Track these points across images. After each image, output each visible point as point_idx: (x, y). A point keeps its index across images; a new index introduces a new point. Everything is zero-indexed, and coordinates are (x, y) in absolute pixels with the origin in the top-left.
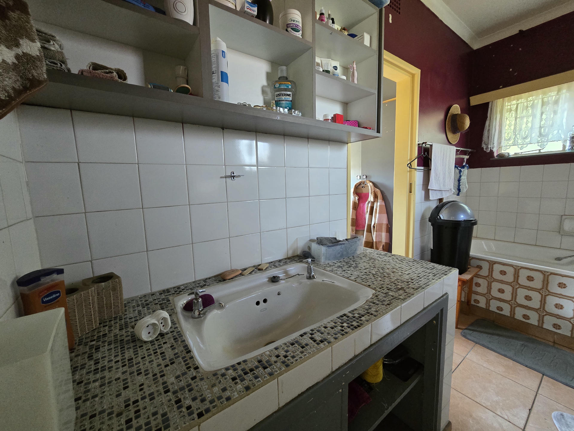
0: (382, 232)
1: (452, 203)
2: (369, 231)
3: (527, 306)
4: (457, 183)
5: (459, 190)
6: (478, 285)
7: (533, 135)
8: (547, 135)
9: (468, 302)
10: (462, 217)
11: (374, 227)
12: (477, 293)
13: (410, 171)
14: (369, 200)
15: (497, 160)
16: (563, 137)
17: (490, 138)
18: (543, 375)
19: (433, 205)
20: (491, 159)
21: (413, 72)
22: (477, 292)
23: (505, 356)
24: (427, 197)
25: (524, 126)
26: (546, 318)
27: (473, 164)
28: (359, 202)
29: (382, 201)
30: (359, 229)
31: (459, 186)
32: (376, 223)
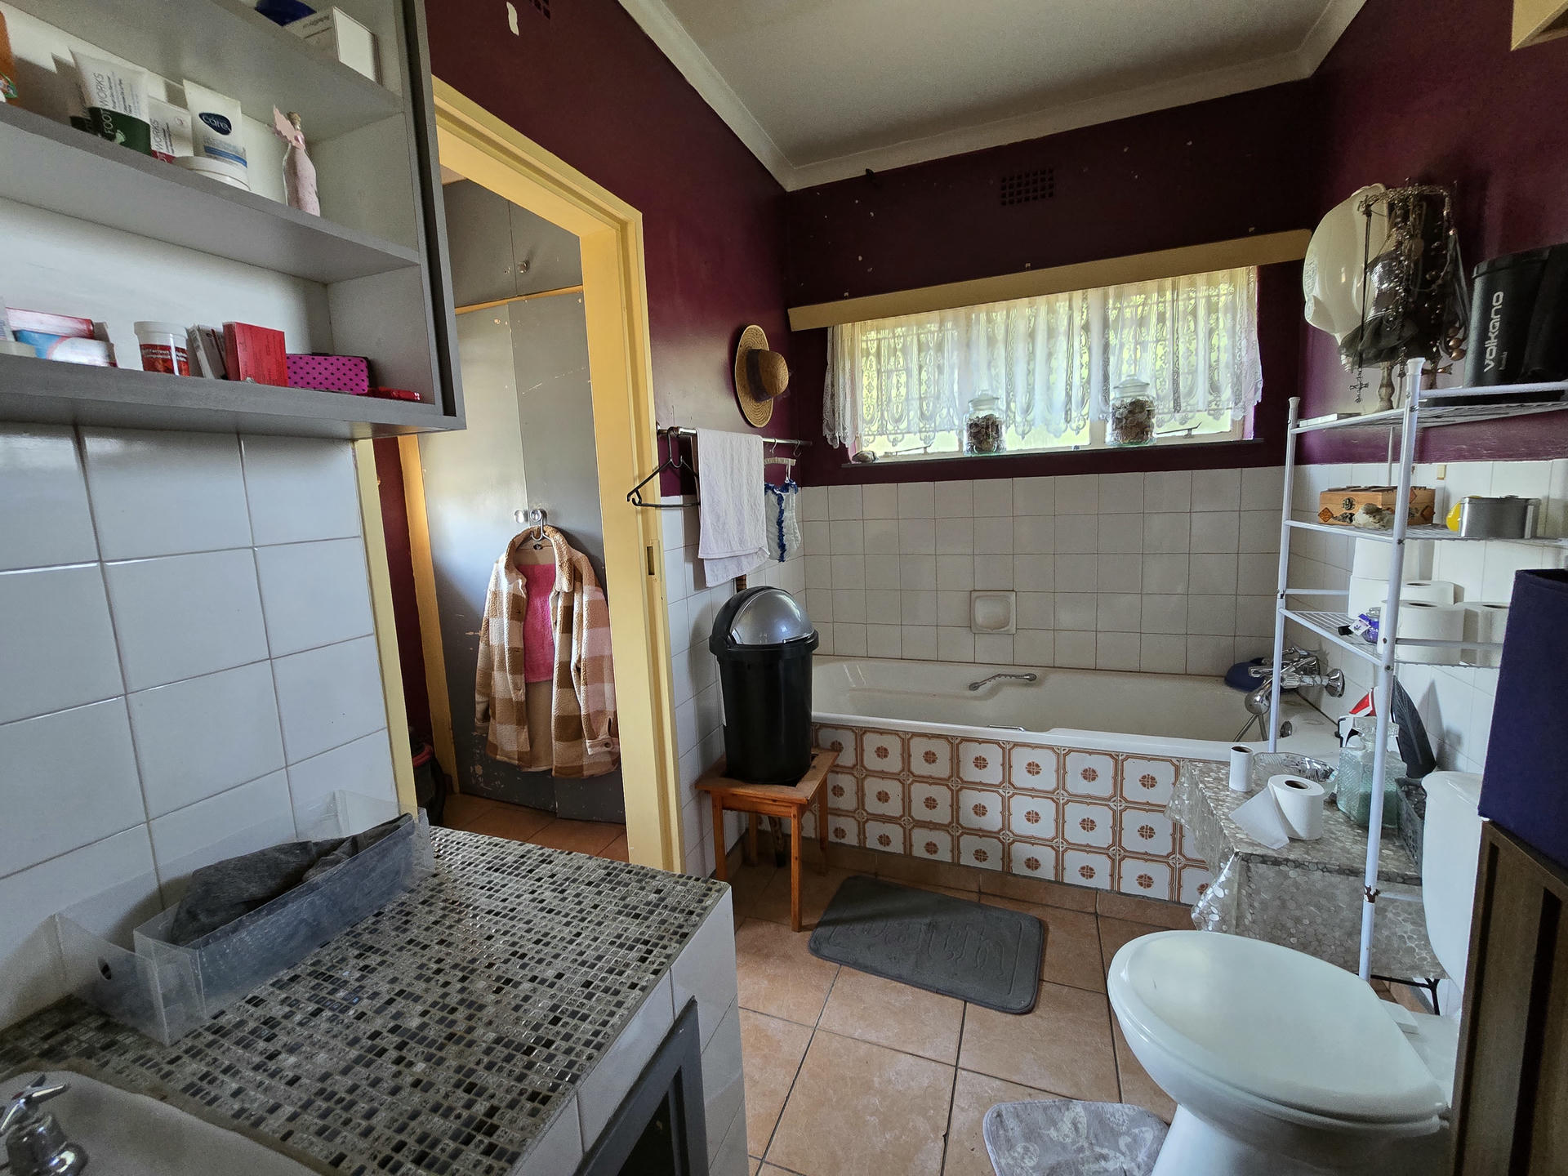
0: (603, 682)
1: (763, 593)
2: (566, 682)
3: (931, 822)
4: (775, 530)
5: (782, 547)
6: (838, 791)
7: (912, 414)
8: (931, 418)
9: (822, 840)
10: (785, 633)
11: (578, 669)
12: (838, 813)
13: (642, 512)
14: (557, 587)
15: (855, 468)
16: (956, 422)
17: (837, 415)
18: (965, 1002)
20: (844, 466)
21: (621, 216)
22: (839, 809)
23: (899, 978)
24: (700, 581)
25: (894, 392)
27: (806, 477)
28: (528, 594)
29: (594, 588)
30: (535, 680)
31: (781, 536)
32: (583, 657)
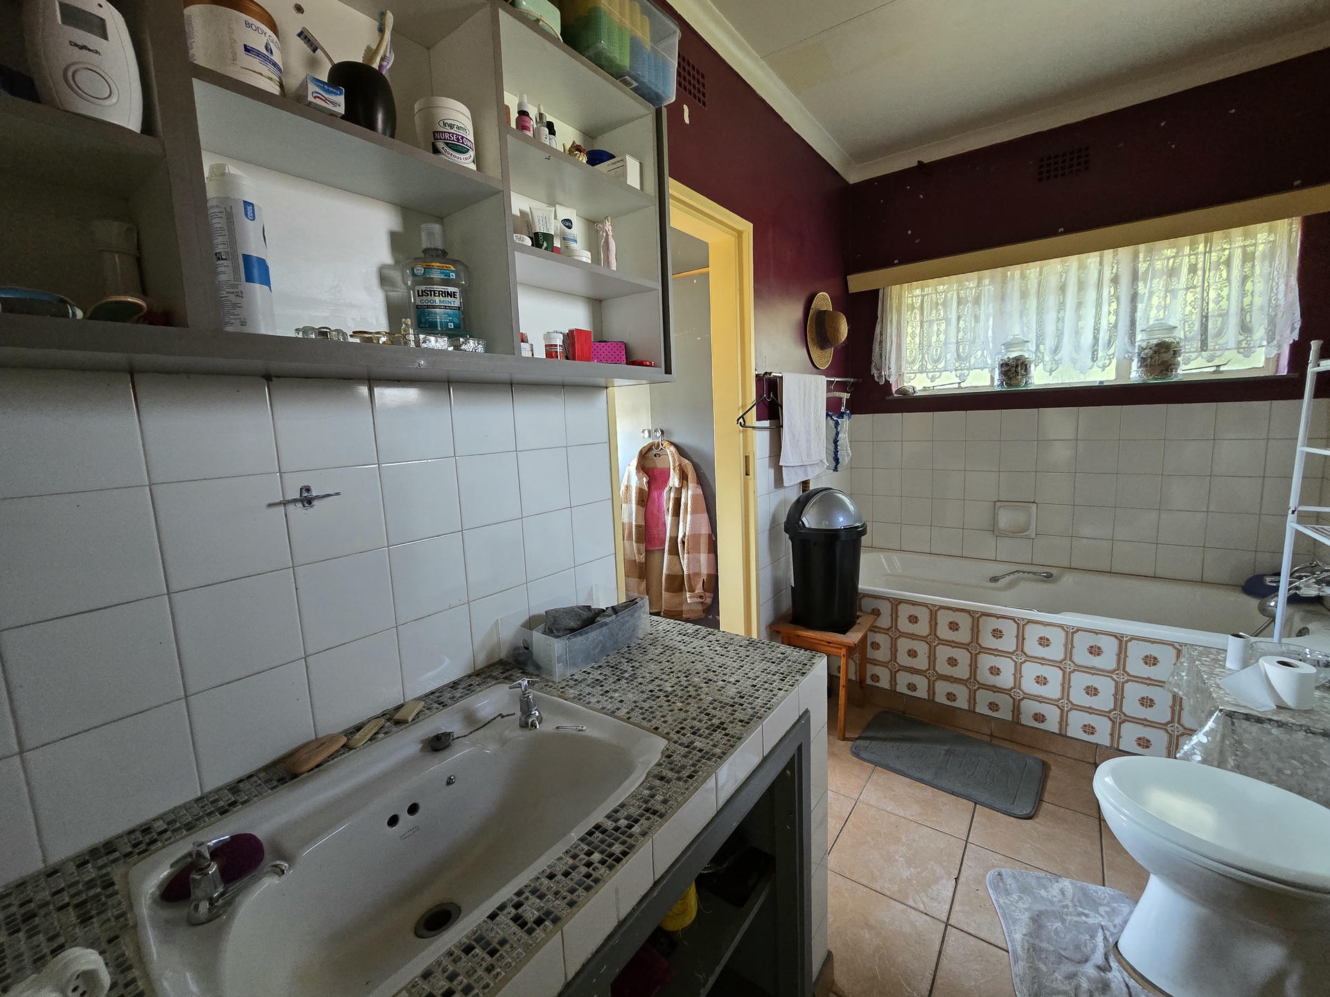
0: (700, 553)
1: (824, 492)
2: (674, 551)
3: (952, 677)
4: (832, 447)
5: (837, 460)
6: (876, 646)
7: (949, 356)
8: (967, 358)
9: (862, 681)
10: (841, 522)
11: (683, 543)
12: (875, 662)
13: (743, 431)
14: (671, 483)
15: (897, 400)
16: (989, 362)
17: (884, 358)
18: (976, 804)
19: (794, 495)
20: (887, 398)
21: (740, 228)
22: (875, 660)
23: (922, 781)
24: (779, 482)
25: (934, 339)
26: (980, 693)
27: (856, 407)
28: (649, 488)
29: (696, 485)
30: (653, 549)
31: (836, 452)
32: (687, 534)
